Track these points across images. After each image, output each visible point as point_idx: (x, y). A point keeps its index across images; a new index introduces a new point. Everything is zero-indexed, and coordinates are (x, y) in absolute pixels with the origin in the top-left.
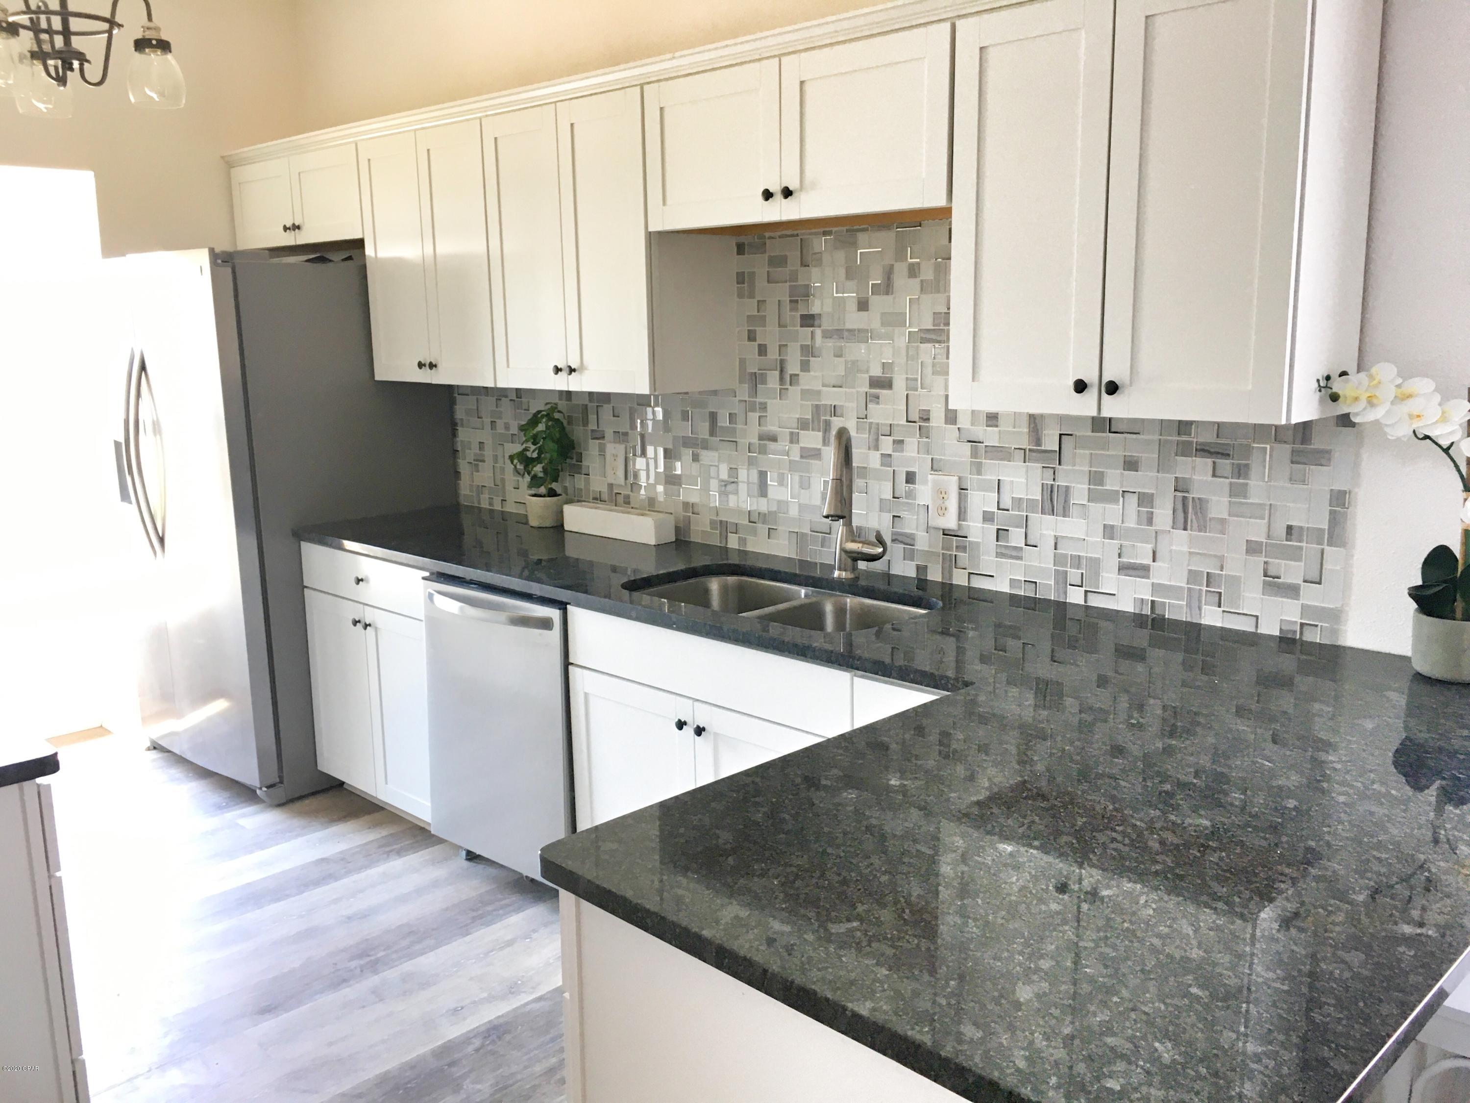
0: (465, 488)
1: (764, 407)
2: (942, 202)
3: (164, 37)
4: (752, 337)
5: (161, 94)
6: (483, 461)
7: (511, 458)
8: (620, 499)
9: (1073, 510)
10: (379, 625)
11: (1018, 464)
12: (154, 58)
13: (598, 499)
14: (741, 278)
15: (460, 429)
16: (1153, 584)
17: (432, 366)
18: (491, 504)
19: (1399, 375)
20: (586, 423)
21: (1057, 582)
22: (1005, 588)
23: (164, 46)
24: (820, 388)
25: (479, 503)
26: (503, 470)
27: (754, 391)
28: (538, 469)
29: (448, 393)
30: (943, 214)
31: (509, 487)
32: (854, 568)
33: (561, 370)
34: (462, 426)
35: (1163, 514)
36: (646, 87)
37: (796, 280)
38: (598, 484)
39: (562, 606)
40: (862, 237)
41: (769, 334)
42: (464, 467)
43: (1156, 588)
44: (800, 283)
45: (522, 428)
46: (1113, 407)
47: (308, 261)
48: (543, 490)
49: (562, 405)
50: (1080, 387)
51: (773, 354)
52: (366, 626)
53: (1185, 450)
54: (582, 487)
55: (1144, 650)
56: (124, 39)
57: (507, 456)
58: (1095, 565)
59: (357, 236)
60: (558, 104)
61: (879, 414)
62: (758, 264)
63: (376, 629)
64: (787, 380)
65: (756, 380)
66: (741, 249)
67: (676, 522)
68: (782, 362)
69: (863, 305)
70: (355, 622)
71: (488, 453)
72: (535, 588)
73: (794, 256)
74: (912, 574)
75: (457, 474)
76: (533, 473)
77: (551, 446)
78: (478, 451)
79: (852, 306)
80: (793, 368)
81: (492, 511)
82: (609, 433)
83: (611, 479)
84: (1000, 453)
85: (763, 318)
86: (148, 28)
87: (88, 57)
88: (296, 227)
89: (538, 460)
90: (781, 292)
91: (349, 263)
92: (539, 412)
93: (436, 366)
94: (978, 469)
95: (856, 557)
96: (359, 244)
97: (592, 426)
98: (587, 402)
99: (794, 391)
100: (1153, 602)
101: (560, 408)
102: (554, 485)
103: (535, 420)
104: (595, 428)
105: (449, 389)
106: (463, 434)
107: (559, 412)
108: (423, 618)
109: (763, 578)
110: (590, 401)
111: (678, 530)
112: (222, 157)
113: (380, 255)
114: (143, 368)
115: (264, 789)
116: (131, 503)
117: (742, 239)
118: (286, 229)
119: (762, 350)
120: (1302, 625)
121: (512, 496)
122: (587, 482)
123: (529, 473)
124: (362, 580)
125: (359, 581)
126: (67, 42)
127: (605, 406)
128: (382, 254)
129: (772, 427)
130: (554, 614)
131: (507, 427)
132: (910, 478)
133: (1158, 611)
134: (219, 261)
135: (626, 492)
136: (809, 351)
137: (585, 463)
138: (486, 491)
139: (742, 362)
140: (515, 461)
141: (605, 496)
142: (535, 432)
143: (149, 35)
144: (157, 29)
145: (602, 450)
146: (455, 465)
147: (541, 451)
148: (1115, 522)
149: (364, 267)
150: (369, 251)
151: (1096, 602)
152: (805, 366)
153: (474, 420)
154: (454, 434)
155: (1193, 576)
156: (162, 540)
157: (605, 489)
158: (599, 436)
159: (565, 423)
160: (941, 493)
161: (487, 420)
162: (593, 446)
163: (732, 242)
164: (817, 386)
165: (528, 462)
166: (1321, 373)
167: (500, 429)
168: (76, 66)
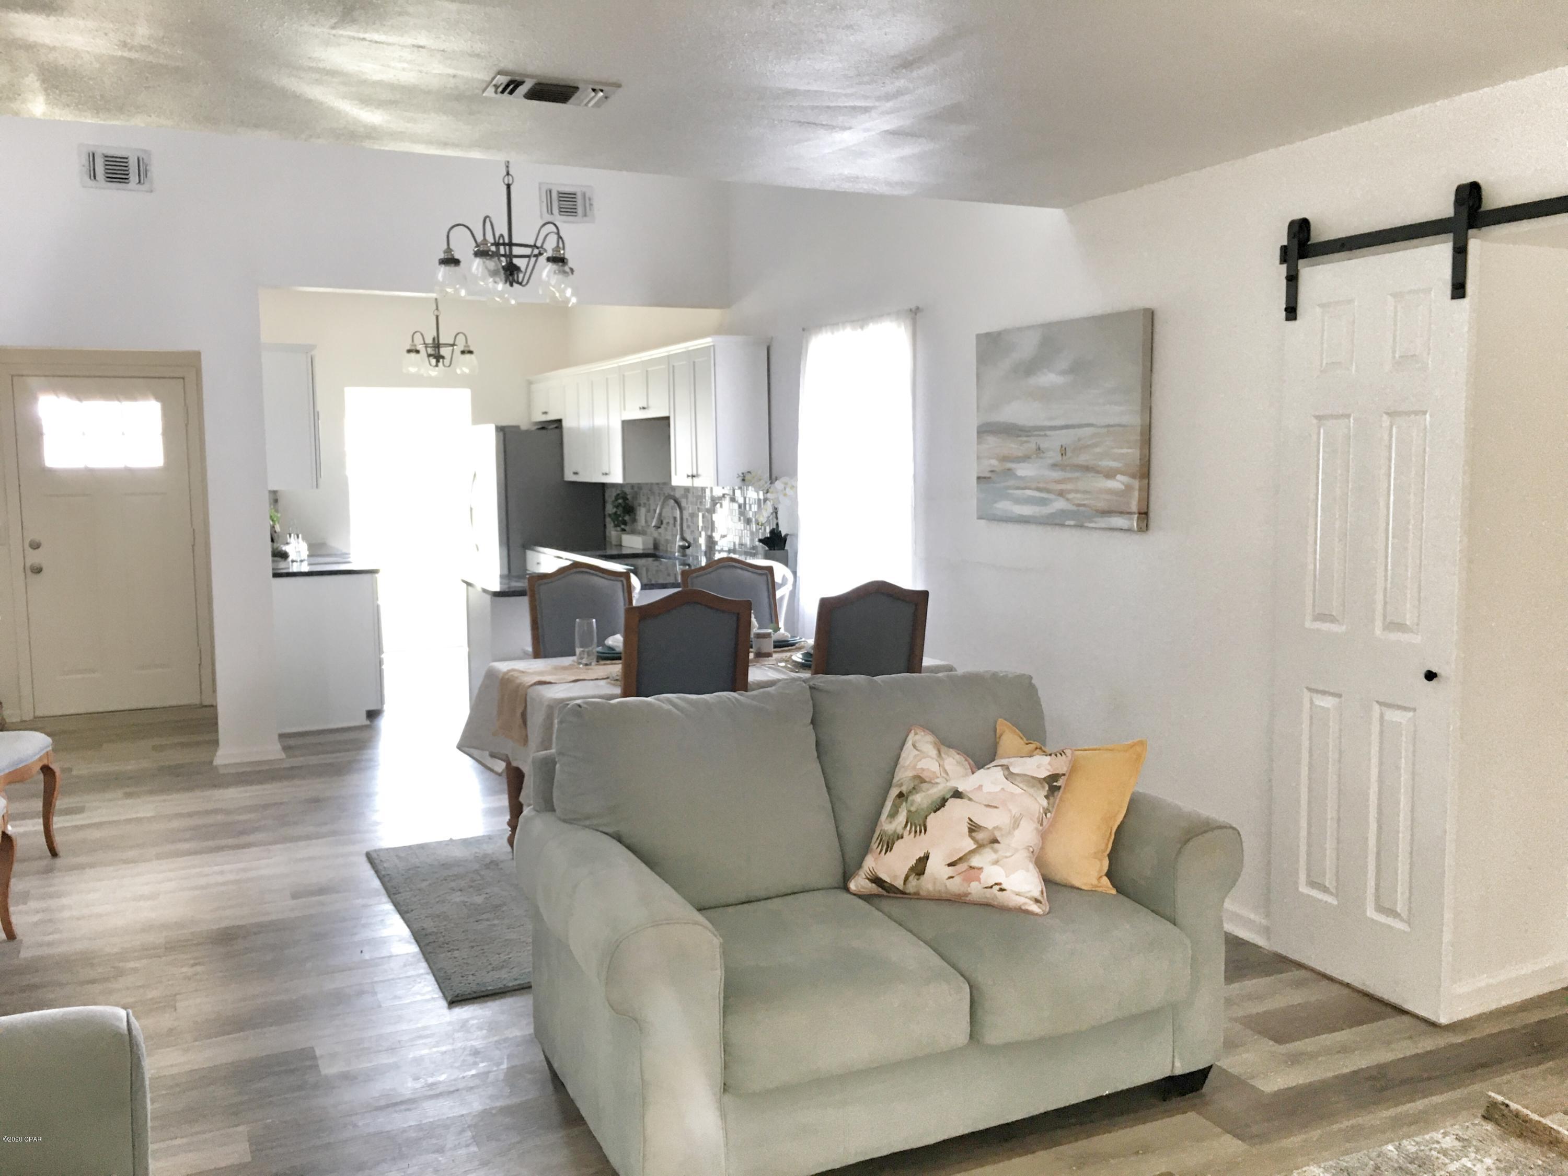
2: (664, 415)
15: (606, 504)
17: (577, 474)
30: (667, 419)
33: (604, 474)
47: (538, 429)
48: (619, 529)
59: (561, 417)
77: (621, 509)
82: (642, 504)
87: (445, 357)
88: (546, 413)
91: (553, 430)
96: (561, 421)
103: (617, 498)
104: (639, 501)
112: (527, 380)
118: (543, 413)
127: (641, 491)
128: (573, 425)
134: (499, 430)
143: (466, 349)
144: (468, 347)
145: (640, 510)
147: (620, 512)
149: (562, 431)
150: (565, 424)
154: (604, 506)
158: (640, 505)
162: (638, 509)
166: (739, 472)
168: (441, 360)
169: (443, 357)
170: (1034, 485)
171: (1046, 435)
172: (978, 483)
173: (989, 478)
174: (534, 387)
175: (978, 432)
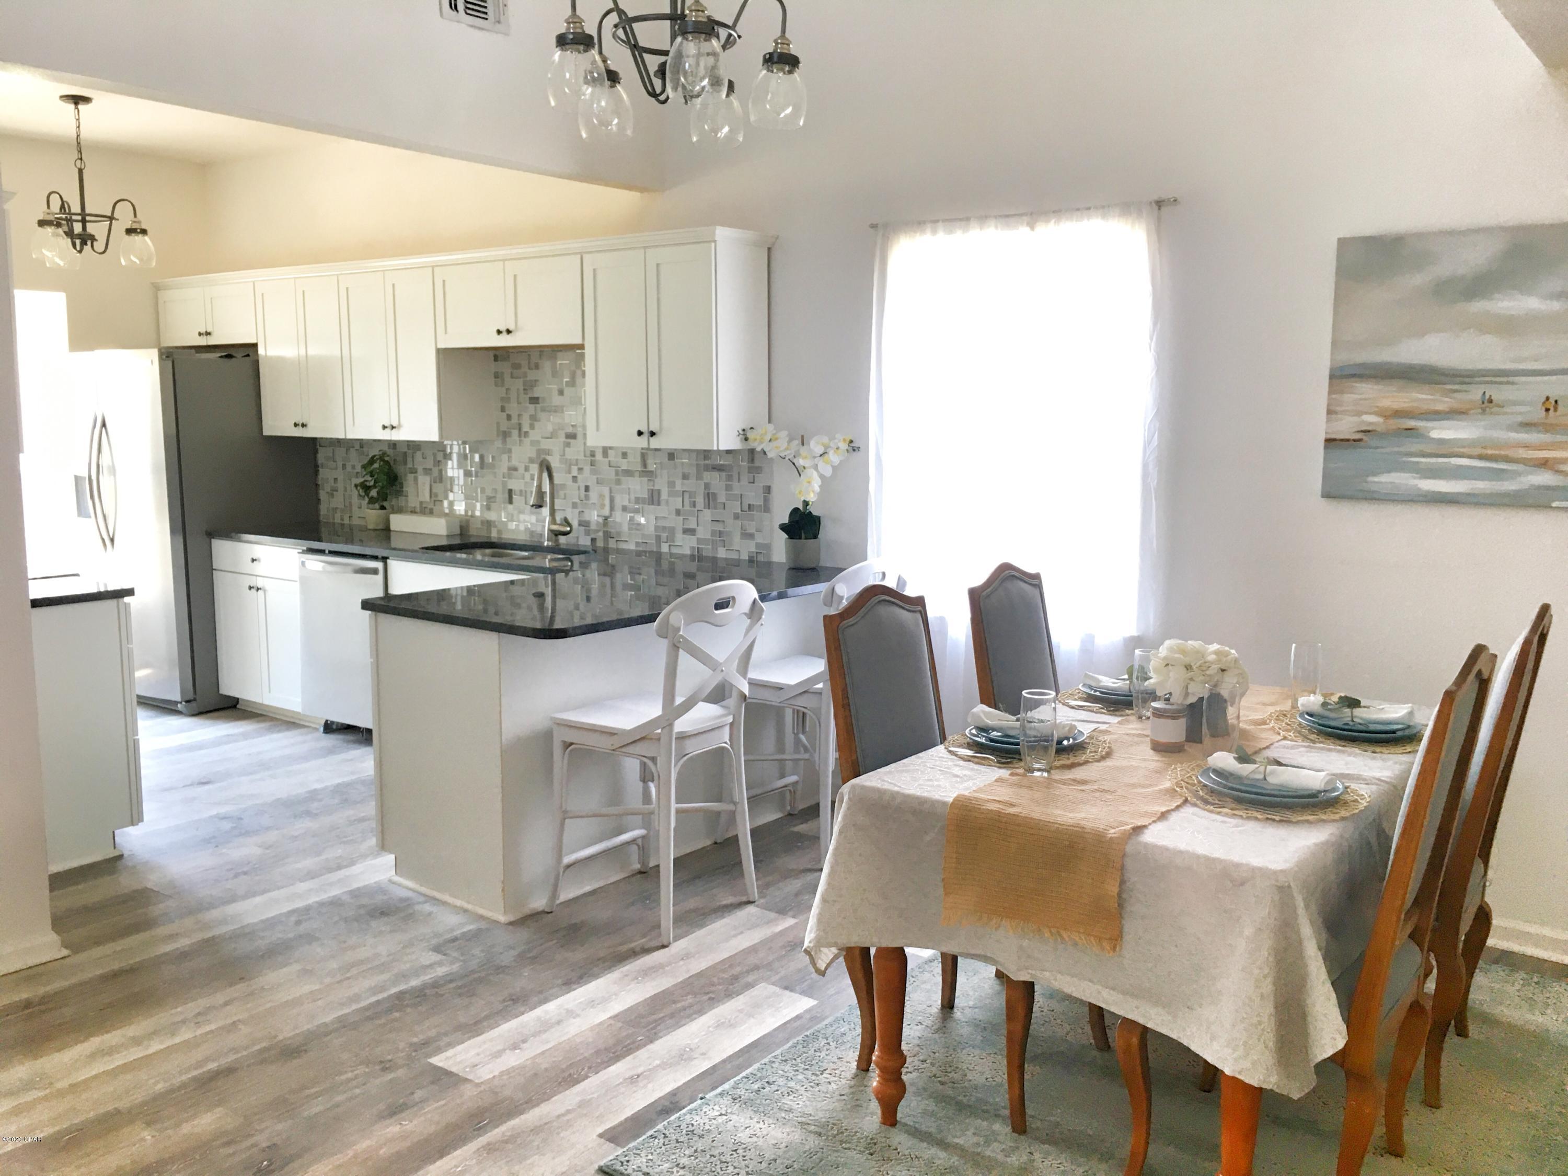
0: (323, 509)
1: (510, 451)
2: (578, 341)
3: (143, 227)
4: (503, 409)
5: (141, 260)
6: (337, 491)
7: (356, 486)
8: (427, 511)
9: (663, 503)
10: (267, 588)
11: (637, 479)
12: (138, 238)
13: (413, 512)
14: (497, 376)
15: (320, 470)
16: (698, 539)
17: (303, 425)
18: (342, 519)
19: (775, 429)
20: (405, 463)
21: (656, 541)
22: (632, 547)
23: (144, 232)
24: (540, 439)
25: (334, 519)
26: (350, 497)
27: (504, 442)
28: (374, 493)
29: (312, 444)
30: (581, 347)
31: (355, 508)
32: (557, 541)
33: (387, 427)
34: (322, 467)
35: (700, 501)
36: (436, 269)
37: (526, 377)
38: (413, 502)
39: (384, 559)
40: (560, 354)
41: (513, 408)
42: (323, 495)
43: (699, 541)
44: (528, 379)
45: (364, 467)
46: (655, 443)
47: (221, 357)
48: (377, 506)
49: (390, 452)
50: (640, 433)
51: (514, 420)
52: (258, 589)
53: (707, 468)
54: (403, 505)
55: (695, 573)
56: (119, 227)
57: (353, 485)
58: (672, 531)
59: (253, 341)
60: (386, 272)
61: (571, 453)
62: (505, 368)
63: (265, 591)
64: (523, 434)
65: (505, 435)
66: (496, 358)
67: (460, 522)
68: (520, 424)
69: (561, 392)
70: (250, 588)
71: (340, 485)
72: (368, 551)
73: (524, 363)
74: (589, 543)
75: (319, 501)
76: (370, 495)
77: (383, 477)
78: (333, 484)
79: (555, 393)
80: (526, 428)
81: (342, 525)
82: (420, 470)
83: (421, 499)
84: (628, 473)
85: (509, 398)
86: (135, 222)
87: (96, 237)
88: (208, 334)
89: (374, 486)
90: (519, 384)
91: (247, 358)
92: (375, 456)
93: (306, 425)
94: (618, 482)
95: (557, 534)
96: (254, 346)
97: (410, 465)
98: (406, 450)
99: (527, 441)
100: (698, 548)
101: (388, 453)
102: (385, 504)
103: (372, 461)
104: (411, 466)
105: (314, 440)
106: (323, 473)
107: (388, 456)
108: (297, 579)
109: (508, 549)
110: (409, 449)
111: (461, 527)
112: (152, 284)
113: (269, 354)
114: (104, 425)
115: (184, 703)
116: (90, 517)
117: (497, 353)
118: (200, 334)
119: (509, 417)
120: (757, 553)
121: (356, 512)
122: (407, 501)
123: (368, 496)
124: (256, 560)
125: (253, 560)
126: (84, 228)
127: (418, 452)
128: (270, 353)
129: (515, 463)
130: (379, 565)
131: (353, 467)
132: (587, 489)
133: (700, 552)
134: (164, 357)
135: (431, 506)
136: (534, 418)
137: (404, 489)
138: (338, 511)
139: (498, 424)
140: (359, 488)
141: (418, 510)
142: (372, 468)
143: (135, 226)
144: (139, 222)
145: (416, 479)
146: (317, 494)
147: (376, 482)
148: (680, 507)
149: (257, 361)
150: (261, 351)
151: (675, 551)
152: (532, 427)
153: (331, 464)
154: (316, 472)
155: (713, 533)
156: (112, 540)
157: (418, 505)
158: (414, 471)
159: (392, 463)
160: (601, 496)
161: (340, 464)
162: (410, 477)
163: (491, 354)
164: (538, 438)
165: (366, 488)
166: (739, 428)
167: (349, 468)
168: (89, 243)
169: (93, 238)
170: (1478, 451)
171: (1513, 383)
172: (1326, 447)
173: (1360, 440)
174: (161, 294)
175: (1332, 377)
